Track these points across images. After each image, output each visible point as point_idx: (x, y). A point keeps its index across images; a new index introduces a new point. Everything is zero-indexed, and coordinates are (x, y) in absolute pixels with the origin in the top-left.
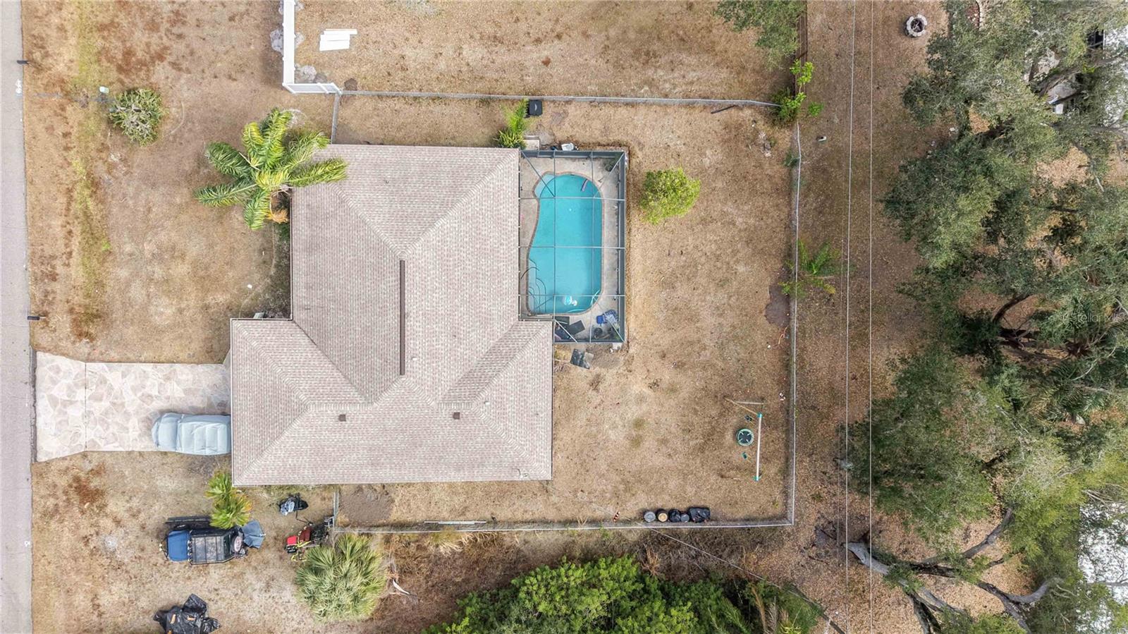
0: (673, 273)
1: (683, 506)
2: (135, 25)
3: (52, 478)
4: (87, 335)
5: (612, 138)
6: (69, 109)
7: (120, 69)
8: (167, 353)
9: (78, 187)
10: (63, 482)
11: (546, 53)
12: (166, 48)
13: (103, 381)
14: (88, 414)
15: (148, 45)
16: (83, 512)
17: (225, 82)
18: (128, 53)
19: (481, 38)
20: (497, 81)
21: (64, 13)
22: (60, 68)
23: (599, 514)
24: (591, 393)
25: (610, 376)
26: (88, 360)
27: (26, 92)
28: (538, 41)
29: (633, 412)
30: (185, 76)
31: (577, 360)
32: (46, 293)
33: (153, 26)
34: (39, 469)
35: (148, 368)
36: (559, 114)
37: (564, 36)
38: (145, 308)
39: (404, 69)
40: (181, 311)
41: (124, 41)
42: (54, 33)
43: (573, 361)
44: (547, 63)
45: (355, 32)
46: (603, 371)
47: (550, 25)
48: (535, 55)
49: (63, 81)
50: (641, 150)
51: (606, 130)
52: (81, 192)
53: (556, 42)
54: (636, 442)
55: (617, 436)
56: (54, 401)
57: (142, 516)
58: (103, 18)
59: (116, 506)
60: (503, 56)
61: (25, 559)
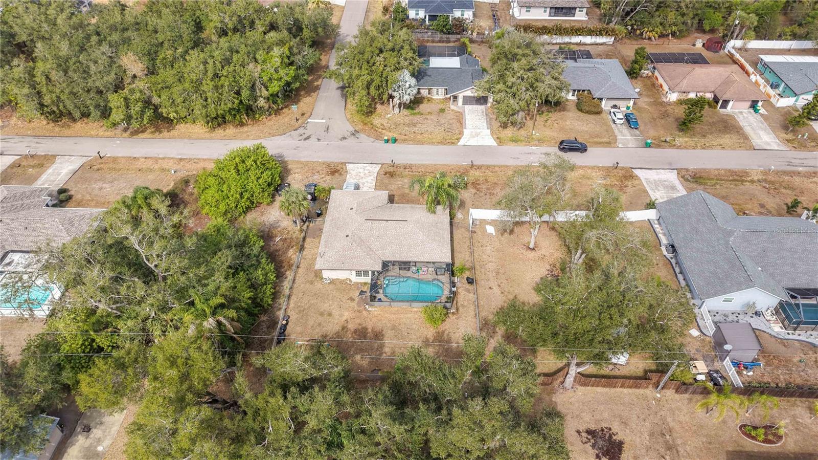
0: (399, 329)
2: (488, 186)
3: (340, 166)
4: (386, 174)
5: (461, 308)
6: (460, 172)
7: (474, 183)
8: (378, 188)
10: (339, 168)
11: (495, 288)
12: (481, 192)
13: (370, 176)
14: (360, 172)
15: (482, 188)
16: (328, 171)
19: (498, 269)
20: (481, 272)
21: (490, 173)
22: (472, 172)
23: (292, 302)
24: (346, 297)
25: (354, 304)
26: (378, 173)
28: (499, 286)
29: (336, 313)
30: (473, 195)
31: (362, 292)
32: (401, 167)
34: (344, 164)
35: (374, 184)
36: (469, 290)
37: (502, 295)
38: (394, 184)
39: (482, 246)
41: (482, 184)
42: (483, 171)
43: (362, 291)
44: (490, 288)
45: (494, 234)
46: (356, 301)
47: (506, 290)
48: (493, 284)
49: (468, 172)
50: (456, 318)
51: (463, 306)
53: (500, 292)
54: (322, 314)
55: (325, 307)
56: (366, 167)
58: (489, 180)
59: (328, 178)
60: (491, 275)
61: (315, 160)
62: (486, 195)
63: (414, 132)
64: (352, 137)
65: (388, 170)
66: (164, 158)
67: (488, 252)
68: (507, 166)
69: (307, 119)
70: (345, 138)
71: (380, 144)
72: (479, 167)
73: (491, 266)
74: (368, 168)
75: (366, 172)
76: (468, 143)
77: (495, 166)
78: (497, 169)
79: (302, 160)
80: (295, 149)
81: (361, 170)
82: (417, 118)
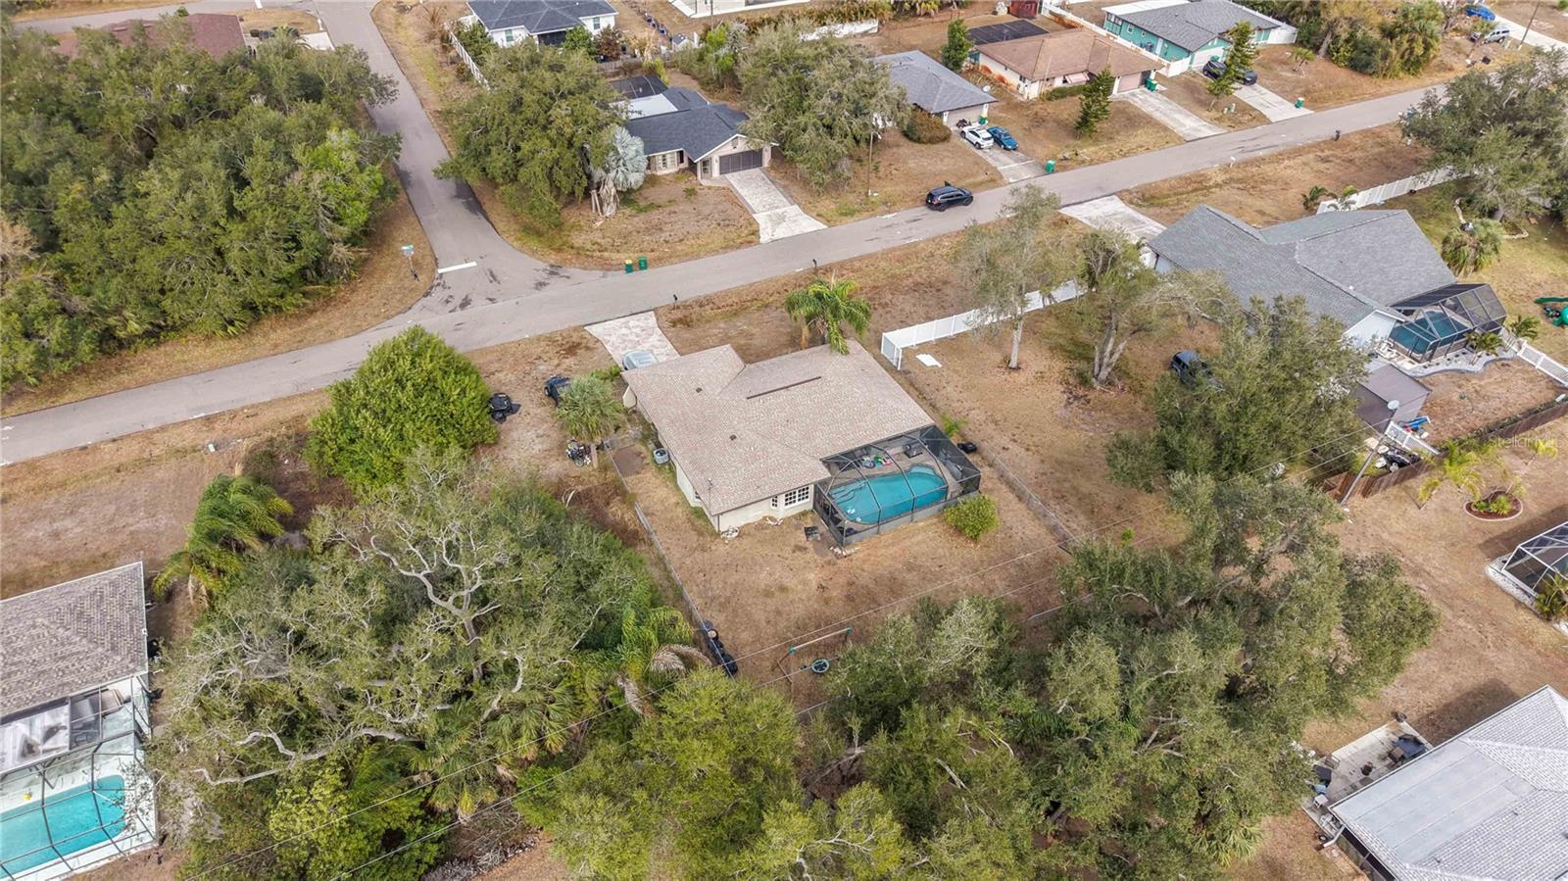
0: (920, 566)
1: (729, 651)
4: (676, 324)
8: (683, 350)
9: (761, 301)
10: (575, 339)
11: (1011, 446)
13: (650, 335)
14: (625, 335)
16: (557, 352)
19: (989, 416)
20: (970, 429)
21: (852, 273)
23: (689, 596)
24: (789, 549)
26: (660, 327)
29: (790, 582)
31: (809, 531)
32: (691, 305)
34: (578, 329)
35: (670, 346)
39: (938, 390)
42: (839, 273)
44: (1005, 448)
45: (940, 366)
46: (811, 550)
47: (1030, 442)
48: (1005, 442)
52: (758, 303)
53: (1023, 449)
54: (767, 593)
55: (763, 579)
56: (625, 323)
59: (569, 361)
61: (516, 338)
63: (667, 242)
64: (555, 278)
65: (673, 317)
66: (163, 429)
67: (955, 396)
68: (870, 256)
69: (434, 271)
70: (542, 284)
71: (621, 276)
72: (828, 269)
73: (977, 416)
74: (632, 324)
75: (637, 331)
76: (776, 237)
77: (851, 260)
78: (857, 264)
79: (488, 344)
80: (457, 329)
81: (624, 331)
82: (655, 216)
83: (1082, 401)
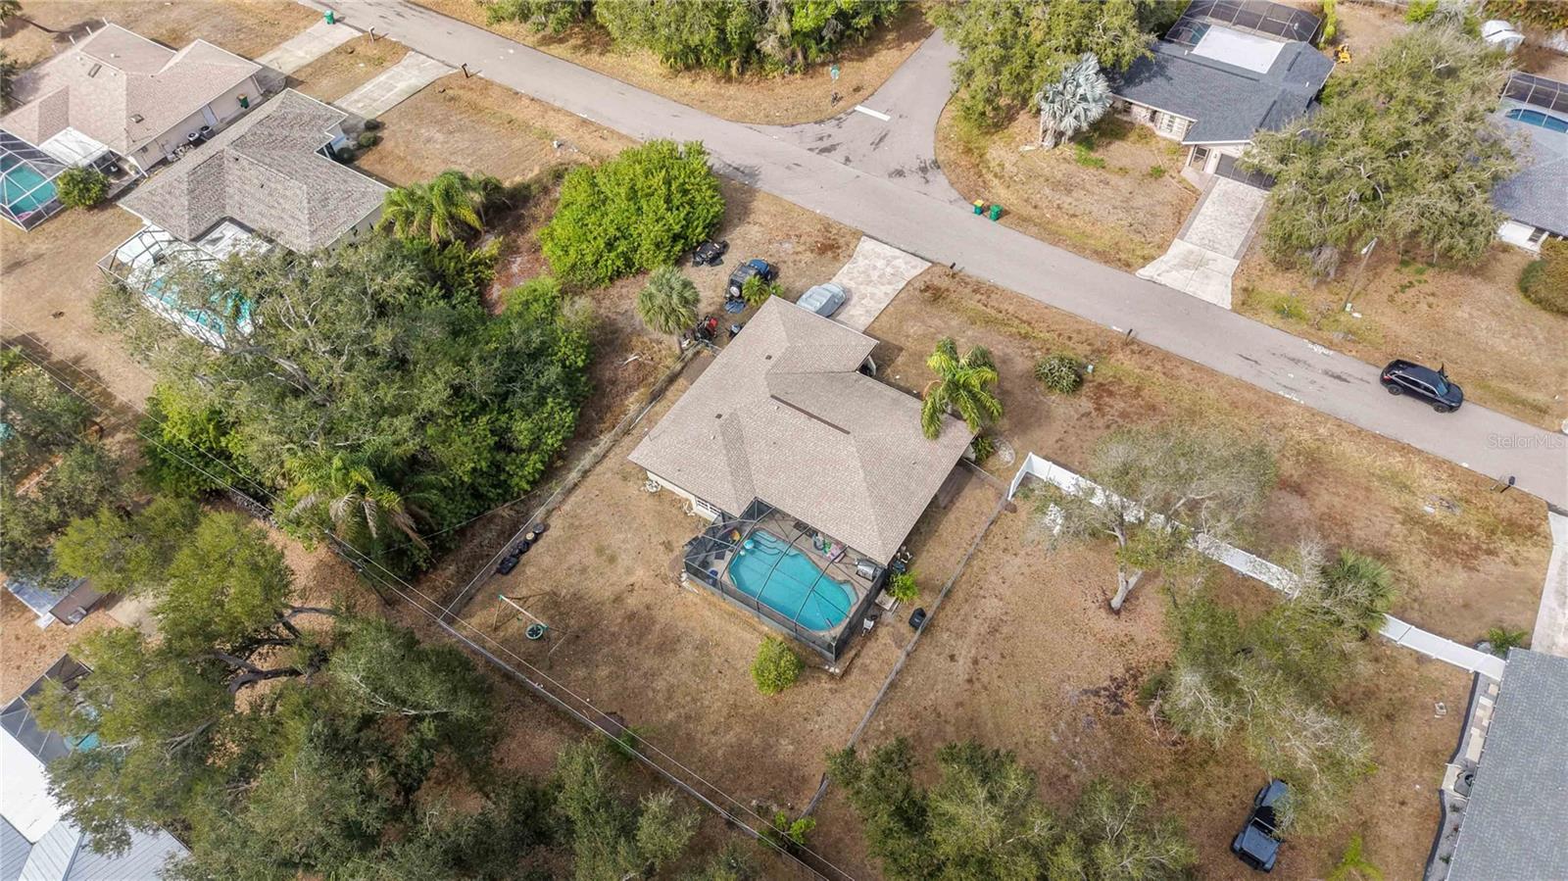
0: (708, 654)
1: (524, 558)
2: (1131, 407)
3: (848, 237)
4: (925, 290)
5: (855, 672)
6: (1089, 348)
7: (1101, 385)
8: (884, 318)
9: (1030, 329)
10: (842, 241)
11: (961, 662)
12: (1103, 416)
13: (889, 283)
14: (875, 268)
15: (1112, 407)
16: (816, 242)
17: (1058, 436)
18: (1111, 394)
19: (1001, 620)
20: (958, 610)
21: (1160, 375)
22: (1120, 356)
23: (573, 499)
24: (663, 538)
25: (665, 560)
26: (909, 283)
27: (1113, 331)
28: (975, 662)
29: (624, 560)
30: (1076, 417)
32: (967, 284)
33: (1124, 415)
34: (858, 235)
35: (883, 306)
36: (901, 641)
37: (968, 686)
38: (923, 322)
39: (1005, 550)
40: (908, 336)
41: (1121, 395)
42: (1148, 363)
44: (952, 658)
45: (1054, 534)
46: (672, 556)
47: (985, 679)
48: (964, 653)
49: (1110, 353)
50: (830, 690)
51: (865, 669)
52: (1024, 329)
53: (966, 677)
54: (600, 551)
55: (616, 539)
56: (895, 258)
57: (791, 265)
58: (1145, 393)
59: (808, 257)
60: (975, 627)
61: (810, 207)
62: (1108, 427)
63: (1059, 207)
64: (917, 178)
65: (936, 282)
66: (559, 111)
67: (1008, 571)
68: (1212, 373)
69: (856, 104)
70: (900, 173)
71: (964, 213)
72: (1144, 351)
73: (991, 607)
74: (897, 262)
75: (889, 270)
76: (1162, 280)
77: (1183, 361)
78: (1184, 370)
79: (785, 197)
80: (788, 168)
81: (881, 263)
82: (1088, 175)
83: (1112, 706)
